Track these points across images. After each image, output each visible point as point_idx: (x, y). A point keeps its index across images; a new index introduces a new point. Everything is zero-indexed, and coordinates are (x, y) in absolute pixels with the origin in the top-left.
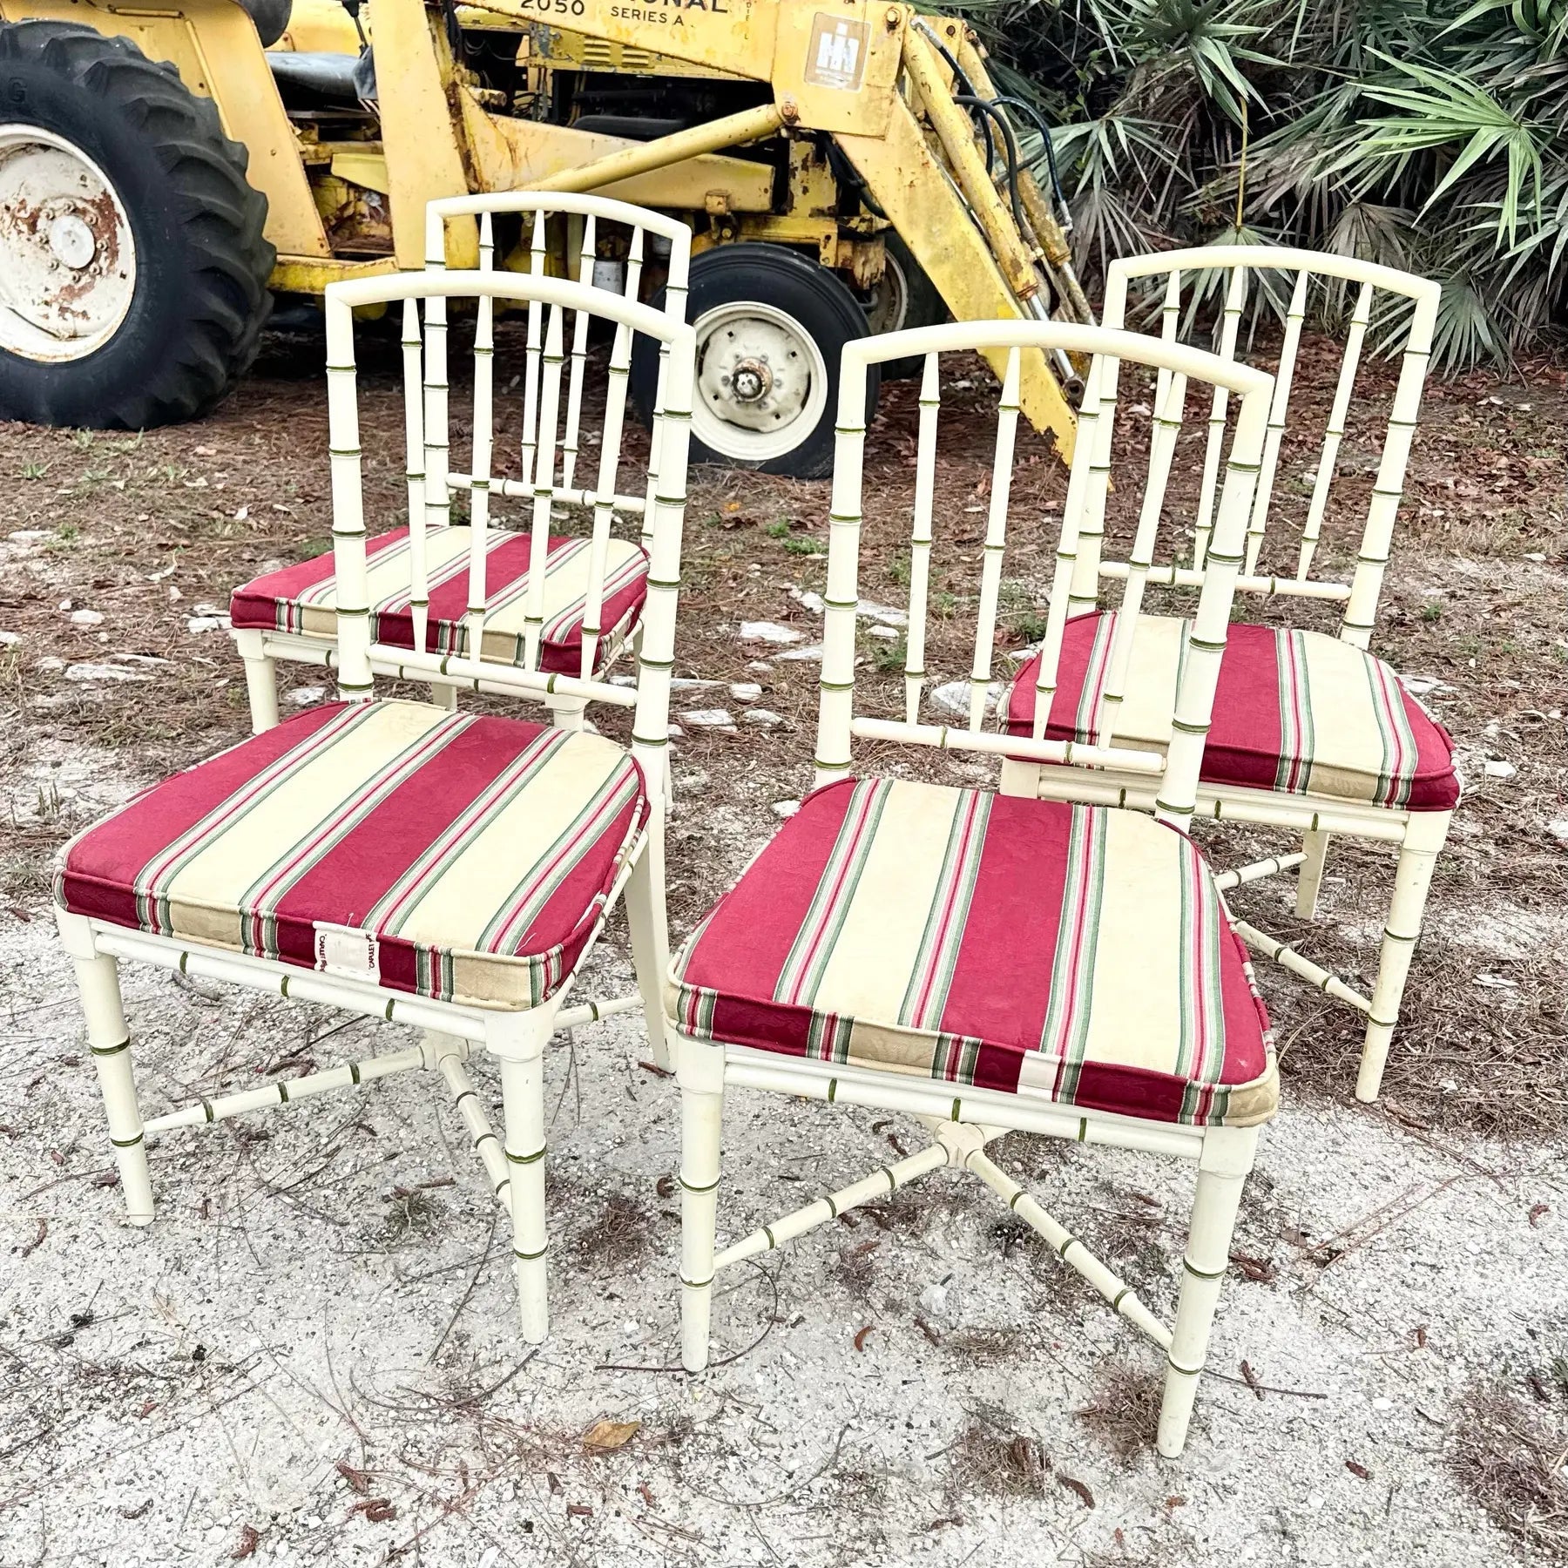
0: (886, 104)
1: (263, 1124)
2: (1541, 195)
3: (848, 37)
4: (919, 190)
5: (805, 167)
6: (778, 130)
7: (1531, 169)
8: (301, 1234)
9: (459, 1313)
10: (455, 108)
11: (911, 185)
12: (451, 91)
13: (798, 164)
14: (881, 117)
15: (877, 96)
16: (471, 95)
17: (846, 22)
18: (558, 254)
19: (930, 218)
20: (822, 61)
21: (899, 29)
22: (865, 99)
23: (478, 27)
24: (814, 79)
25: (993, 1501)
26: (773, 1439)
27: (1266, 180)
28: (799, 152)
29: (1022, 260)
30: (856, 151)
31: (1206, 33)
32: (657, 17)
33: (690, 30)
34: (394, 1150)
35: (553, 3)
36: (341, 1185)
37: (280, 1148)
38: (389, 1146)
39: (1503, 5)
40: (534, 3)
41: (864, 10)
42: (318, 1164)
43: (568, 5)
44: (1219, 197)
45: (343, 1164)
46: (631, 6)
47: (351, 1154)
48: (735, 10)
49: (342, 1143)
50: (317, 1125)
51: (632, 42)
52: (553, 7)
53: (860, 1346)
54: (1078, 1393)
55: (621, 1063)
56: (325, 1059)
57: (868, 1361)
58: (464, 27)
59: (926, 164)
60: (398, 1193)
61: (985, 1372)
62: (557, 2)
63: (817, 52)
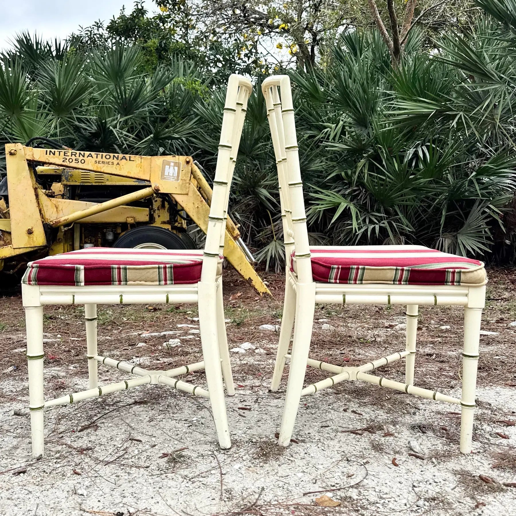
0: (188, 185)
1: (87, 446)
2: (361, 219)
3: (174, 166)
4: (200, 209)
5: (158, 209)
6: (152, 195)
8: (129, 473)
9: (222, 484)
10: (37, 196)
11: (198, 207)
12: (36, 189)
13: (156, 209)
14: (186, 189)
15: (184, 182)
16: (42, 192)
17: (173, 162)
18: (71, 243)
19: (205, 217)
20: (166, 173)
21: (190, 164)
22: (181, 184)
23: (42, 173)
24: (164, 179)
26: (388, 496)
27: (278, 230)
28: (157, 204)
29: (235, 226)
30: (179, 199)
31: (260, 186)
32: (110, 163)
33: (122, 167)
34: (153, 444)
35: (74, 160)
36: (137, 457)
37: (100, 451)
38: (150, 443)
39: (339, 173)
40: (67, 161)
41: (179, 159)
42: (121, 453)
43: (80, 160)
44: (266, 235)
45: (133, 451)
46: (101, 160)
47: (134, 448)
48: (137, 160)
49: (128, 446)
50: (112, 443)
51: (102, 171)
52: (74, 161)
53: (396, 465)
54: (486, 463)
55: (230, 410)
56: (102, 425)
57: (403, 469)
58: (38, 173)
59: (202, 201)
60: (165, 455)
61: (448, 463)
62: (76, 160)
63: (165, 171)
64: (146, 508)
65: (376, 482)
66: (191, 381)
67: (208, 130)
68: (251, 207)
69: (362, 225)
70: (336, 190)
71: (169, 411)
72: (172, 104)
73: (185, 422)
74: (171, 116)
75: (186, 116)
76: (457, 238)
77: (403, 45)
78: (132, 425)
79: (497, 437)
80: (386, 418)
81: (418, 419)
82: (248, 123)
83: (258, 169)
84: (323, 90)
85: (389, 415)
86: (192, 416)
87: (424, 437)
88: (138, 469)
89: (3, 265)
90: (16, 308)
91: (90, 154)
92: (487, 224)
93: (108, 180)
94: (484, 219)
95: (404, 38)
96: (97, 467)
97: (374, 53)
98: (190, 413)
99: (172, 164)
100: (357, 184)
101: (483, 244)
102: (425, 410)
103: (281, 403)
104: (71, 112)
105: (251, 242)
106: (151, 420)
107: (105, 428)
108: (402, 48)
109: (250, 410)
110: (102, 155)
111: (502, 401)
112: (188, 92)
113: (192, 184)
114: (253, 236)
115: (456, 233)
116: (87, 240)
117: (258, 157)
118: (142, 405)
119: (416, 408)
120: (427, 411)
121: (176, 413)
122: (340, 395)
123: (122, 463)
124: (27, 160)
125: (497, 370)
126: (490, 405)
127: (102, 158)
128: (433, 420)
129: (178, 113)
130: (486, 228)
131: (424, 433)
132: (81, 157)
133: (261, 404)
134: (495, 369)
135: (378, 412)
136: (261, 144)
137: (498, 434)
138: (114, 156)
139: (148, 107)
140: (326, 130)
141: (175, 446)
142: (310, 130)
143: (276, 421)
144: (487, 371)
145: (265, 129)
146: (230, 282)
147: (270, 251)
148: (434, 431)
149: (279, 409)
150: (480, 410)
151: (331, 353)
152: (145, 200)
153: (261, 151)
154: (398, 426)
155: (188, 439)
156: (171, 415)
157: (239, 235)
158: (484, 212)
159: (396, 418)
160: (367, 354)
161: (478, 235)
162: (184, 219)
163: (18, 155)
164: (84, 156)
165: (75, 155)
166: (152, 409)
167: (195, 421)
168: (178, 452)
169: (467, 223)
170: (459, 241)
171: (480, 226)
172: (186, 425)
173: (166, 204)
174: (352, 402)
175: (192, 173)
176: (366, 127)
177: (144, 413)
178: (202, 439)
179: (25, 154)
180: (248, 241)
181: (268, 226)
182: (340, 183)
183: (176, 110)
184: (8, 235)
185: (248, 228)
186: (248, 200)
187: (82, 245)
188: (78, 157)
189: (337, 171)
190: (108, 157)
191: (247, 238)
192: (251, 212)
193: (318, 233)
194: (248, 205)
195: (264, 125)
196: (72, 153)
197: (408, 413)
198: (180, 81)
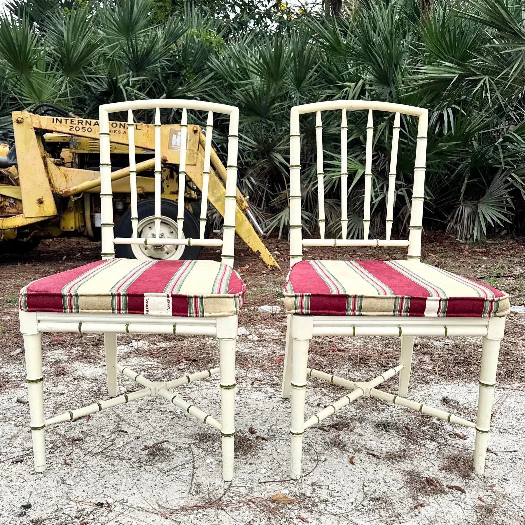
0: (195, 155)
1: (79, 436)
2: (378, 187)
5: (167, 179)
7: (374, 180)
8: (113, 465)
9: (193, 478)
10: (46, 165)
12: (44, 158)
13: (165, 178)
14: (194, 159)
15: (192, 153)
16: (50, 160)
18: (81, 212)
19: (213, 189)
20: (174, 143)
21: (198, 133)
22: (189, 154)
23: (51, 141)
24: (172, 148)
25: (430, 498)
26: (339, 494)
28: (165, 173)
29: (243, 199)
31: (274, 151)
32: (117, 132)
34: (138, 436)
35: (81, 128)
36: (121, 449)
37: (89, 442)
38: (135, 435)
39: (357, 137)
40: (74, 129)
42: (108, 444)
43: (86, 129)
44: (280, 201)
45: (119, 443)
47: (120, 440)
48: (144, 129)
49: (115, 437)
50: (101, 434)
52: (81, 130)
53: (352, 463)
54: (437, 464)
55: (213, 401)
56: (95, 415)
57: (358, 467)
58: (46, 141)
60: (146, 448)
61: (401, 463)
62: (82, 128)
63: (172, 140)
64: (123, 499)
65: (331, 480)
66: (181, 370)
67: (222, 87)
68: (265, 171)
69: (379, 193)
70: (354, 155)
71: (156, 402)
72: (185, 58)
73: (170, 414)
74: (183, 72)
75: (199, 71)
76: (477, 207)
78: (121, 416)
79: (455, 438)
80: (355, 414)
81: (385, 416)
82: (264, 81)
83: (274, 130)
84: (345, 43)
85: (358, 411)
86: (177, 408)
87: (386, 436)
88: (121, 461)
89: (16, 233)
91: (97, 122)
92: (510, 193)
93: (116, 148)
94: (506, 188)
96: (85, 458)
99: (180, 133)
100: (376, 148)
101: (504, 214)
102: (394, 407)
103: (261, 396)
104: (81, 72)
105: (265, 208)
106: (139, 411)
107: (97, 418)
111: (471, 399)
112: (202, 45)
113: (200, 154)
114: (268, 200)
115: (476, 202)
116: (97, 209)
117: (274, 118)
119: (386, 404)
120: (396, 407)
121: (163, 404)
122: (318, 389)
123: (108, 454)
124: (35, 128)
125: (477, 364)
126: (458, 403)
128: (399, 418)
129: (191, 67)
130: (508, 198)
131: (387, 431)
132: (88, 126)
133: (242, 396)
134: (475, 364)
135: (349, 407)
136: (277, 104)
137: (456, 434)
138: (121, 124)
139: (160, 62)
140: (345, 90)
141: (157, 438)
142: (329, 88)
143: (252, 415)
144: (465, 365)
145: (282, 88)
146: (241, 251)
147: (283, 218)
148: (397, 429)
149: (258, 402)
150: (447, 408)
151: (320, 341)
153: (277, 112)
154: (364, 424)
155: (170, 431)
156: (159, 406)
157: (247, 208)
158: (507, 181)
159: (364, 415)
160: (355, 343)
161: (499, 205)
162: (194, 190)
163: (24, 123)
164: (90, 124)
165: (81, 123)
166: (142, 400)
167: (179, 413)
168: (159, 445)
169: (489, 191)
170: (479, 211)
171: (502, 196)
172: (170, 417)
173: (175, 174)
174: (327, 397)
175: (200, 142)
176: (389, 85)
178: (183, 432)
179: (32, 123)
180: (262, 207)
181: (283, 191)
182: (358, 147)
183: (189, 65)
184: (18, 202)
185: (263, 192)
186: (262, 163)
187: (92, 214)
188: (84, 125)
189: (355, 134)
190: (115, 125)
191: (261, 203)
192: (266, 177)
193: (334, 200)
194: (263, 169)
195: (280, 83)
196: (78, 121)
197: (377, 410)
198: (194, 33)
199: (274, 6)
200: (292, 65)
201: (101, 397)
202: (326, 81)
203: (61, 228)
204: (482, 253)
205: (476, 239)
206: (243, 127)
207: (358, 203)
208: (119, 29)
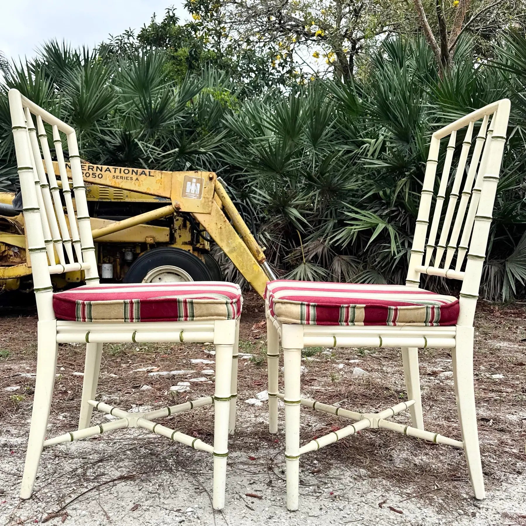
0: (210, 203)
3: (196, 183)
4: (223, 229)
5: (180, 229)
6: (173, 213)
7: (396, 235)
11: (221, 228)
13: (177, 228)
14: (209, 207)
15: (207, 201)
17: (195, 178)
19: (228, 238)
20: (188, 191)
21: (214, 180)
22: (203, 202)
24: (186, 196)
27: (308, 252)
28: (178, 222)
29: (260, 250)
30: (200, 218)
31: (290, 206)
32: (129, 178)
33: (141, 182)
35: (91, 174)
39: (377, 192)
41: (201, 175)
43: (97, 175)
44: (294, 257)
46: (120, 175)
48: (157, 175)
51: (120, 186)
52: (91, 176)
55: (237, 496)
56: (74, 512)
59: (225, 221)
62: (93, 174)
63: (186, 188)
67: (237, 144)
68: (280, 227)
69: (401, 249)
70: (373, 210)
71: (159, 494)
72: (201, 116)
73: (177, 513)
74: (199, 129)
75: (215, 129)
76: (505, 266)
77: (452, 52)
78: (110, 515)
80: (437, 522)
82: (280, 138)
83: (288, 186)
84: (361, 101)
85: (440, 516)
86: (187, 505)
89: (19, 283)
90: (28, 330)
91: (108, 168)
93: (127, 196)
95: (453, 44)
97: (417, 61)
98: (185, 498)
99: (194, 180)
100: (396, 204)
102: (487, 509)
104: (94, 124)
105: (279, 264)
106: (136, 508)
107: (76, 518)
108: (451, 55)
109: (260, 498)
110: (121, 169)
112: (217, 103)
113: (215, 202)
114: (281, 257)
115: (503, 261)
116: (105, 259)
117: (289, 174)
118: (129, 482)
120: (490, 510)
121: (168, 498)
122: (376, 480)
127: (120, 173)
129: (207, 125)
132: (99, 172)
135: (426, 510)
136: (292, 160)
138: (133, 171)
139: (175, 119)
140: (365, 146)
142: (346, 144)
145: (298, 144)
146: (255, 307)
147: (299, 274)
152: (165, 218)
153: (292, 167)
156: (162, 500)
157: (264, 259)
162: (208, 240)
164: (101, 171)
165: (92, 169)
166: (140, 490)
167: (190, 513)
169: (517, 249)
170: (507, 269)
173: (188, 223)
174: (391, 493)
175: (215, 190)
176: (408, 142)
177: (129, 494)
180: (276, 263)
181: (297, 247)
182: (378, 202)
183: (204, 123)
184: (22, 252)
185: (277, 248)
186: (277, 219)
187: (100, 265)
188: (95, 171)
189: (374, 190)
190: (126, 171)
191: (274, 260)
192: (280, 232)
193: (351, 256)
194: (277, 224)
195: (296, 140)
196: (89, 166)
197: (465, 514)
198: (209, 91)
199: (287, 72)
200: (309, 122)
201: (85, 485)
202: (343, 137)
203: (67, 279)
204: (514, 314)
205: (505, 300)
206: (257, 183)
207: (378, 260)
208: (135, 87)
